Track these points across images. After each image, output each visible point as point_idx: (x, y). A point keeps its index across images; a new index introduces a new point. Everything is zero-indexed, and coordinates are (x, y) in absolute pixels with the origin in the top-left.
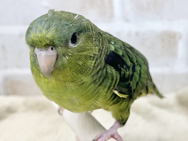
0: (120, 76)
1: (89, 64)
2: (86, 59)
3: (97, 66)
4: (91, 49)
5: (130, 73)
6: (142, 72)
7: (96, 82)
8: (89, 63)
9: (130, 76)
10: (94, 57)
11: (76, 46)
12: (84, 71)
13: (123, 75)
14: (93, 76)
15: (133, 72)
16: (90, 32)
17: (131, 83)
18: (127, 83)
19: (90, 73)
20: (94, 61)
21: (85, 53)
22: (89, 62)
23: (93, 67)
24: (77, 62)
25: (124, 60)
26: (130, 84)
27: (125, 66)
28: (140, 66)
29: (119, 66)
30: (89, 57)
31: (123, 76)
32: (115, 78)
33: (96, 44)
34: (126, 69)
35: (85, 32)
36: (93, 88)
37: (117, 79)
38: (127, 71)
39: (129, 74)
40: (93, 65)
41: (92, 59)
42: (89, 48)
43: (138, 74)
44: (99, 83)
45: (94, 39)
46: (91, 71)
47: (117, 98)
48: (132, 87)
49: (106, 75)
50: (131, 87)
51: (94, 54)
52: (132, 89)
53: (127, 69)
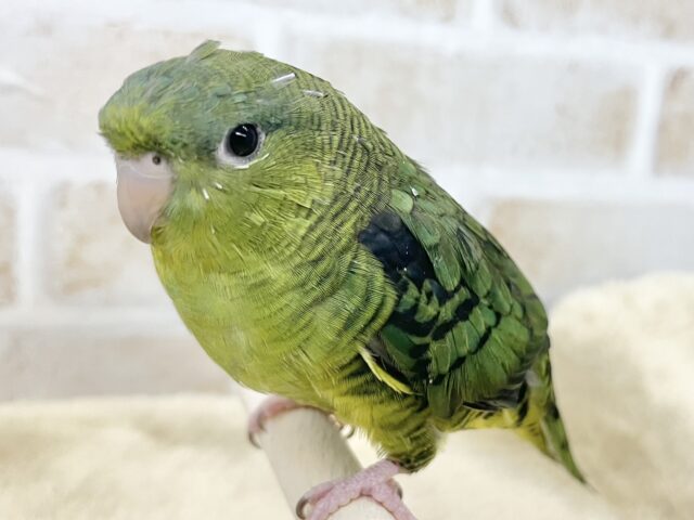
0: (398, 303)
1: (288, 227)
2: (280, 209)
3: (319, 240)
4: (306, 184)
5: (442, 314)
6: (495, 334)
7: (307, 288)
8: (289, 225)
9: (439, 323)
10: (310, 209)
11: (247, 166)
12: (269, 246)
13: (409, 307)
14: (299, 266)
15: (455, 317)
16: (317, 133)
17: (434, 346)
18: (417, 340)
19: (288, 253)
20: (309, 223)
21: (282, 192)
22: (292, 222)
23: (303, 238)
24: (246, 214)
25: (432, 265)
26: (426, 347)
27: (431, 284)
28: (498, 316)
29: (407, 275)
30: (294, 207)
31: (405, 311)
32: (376, 300)
33: (330, 173)
34: (429, 295)
35: (297, 128)
36: (294, 306)
37: (382, 305)
38: (428, 303)
39: (436, 318)
40: (302, 232)
41: (304, 213)
42: (301, 180)
43: (475, 333)
44: (315, 294)
45: (327, 158)
46: (293, 249)
47: (368, 377)
48: (433, 361)
49: (347, 277)
50: (429, 361)
51: (313, 202)
52: (429, 368)
53: (435, 298)
